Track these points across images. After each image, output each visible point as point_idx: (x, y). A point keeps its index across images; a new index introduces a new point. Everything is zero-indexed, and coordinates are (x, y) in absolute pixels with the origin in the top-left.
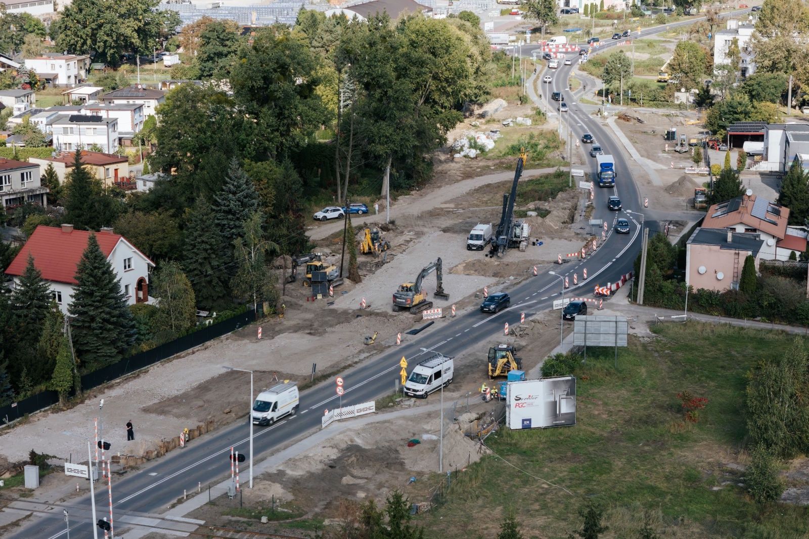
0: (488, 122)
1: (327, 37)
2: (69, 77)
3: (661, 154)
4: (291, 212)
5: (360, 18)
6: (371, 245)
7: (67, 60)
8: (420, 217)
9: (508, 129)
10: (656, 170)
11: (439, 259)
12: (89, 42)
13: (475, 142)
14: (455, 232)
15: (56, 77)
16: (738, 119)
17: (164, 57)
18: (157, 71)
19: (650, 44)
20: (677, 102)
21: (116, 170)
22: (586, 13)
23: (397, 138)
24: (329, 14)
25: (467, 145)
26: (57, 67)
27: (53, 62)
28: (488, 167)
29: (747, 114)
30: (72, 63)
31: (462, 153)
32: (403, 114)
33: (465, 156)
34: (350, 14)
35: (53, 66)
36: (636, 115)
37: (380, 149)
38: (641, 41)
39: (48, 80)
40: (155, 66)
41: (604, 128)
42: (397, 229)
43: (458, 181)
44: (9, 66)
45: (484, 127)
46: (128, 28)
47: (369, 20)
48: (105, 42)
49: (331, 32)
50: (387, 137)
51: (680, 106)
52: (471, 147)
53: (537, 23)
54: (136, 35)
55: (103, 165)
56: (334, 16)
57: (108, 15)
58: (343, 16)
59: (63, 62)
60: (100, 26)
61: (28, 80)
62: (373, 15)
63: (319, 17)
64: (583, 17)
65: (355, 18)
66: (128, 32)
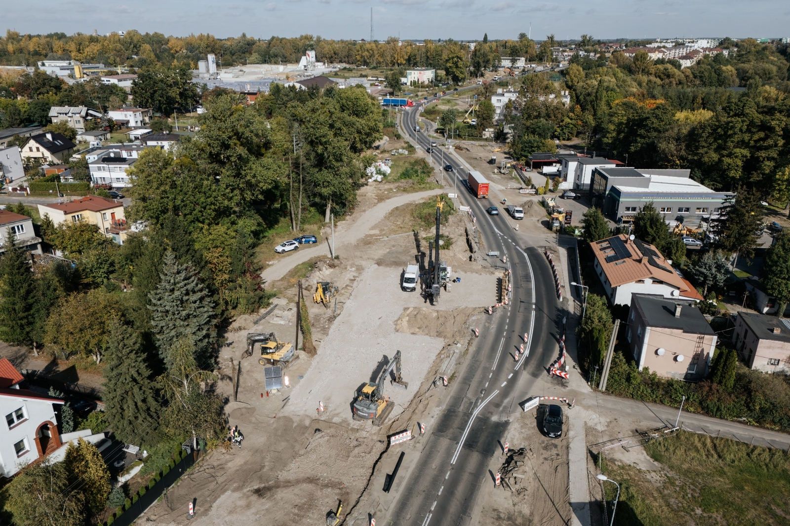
0: (382, 152)
1: (285, 98)
2: (137, 122)
3: (493, 176)
4: (248, 275)
5: (303, 88)
6: (323, 297)
7: (134, 112)
8: (357, 246)
9: (395, 157)
10: (500, 191)
11: (398, 352)
12: (150, 101)
13: (380, 170)
14: (387, 265)
15: (128, 122)
16: (534, 151)
17: (198, 109)
18: (192, 118)
19: (449, 101)
20: (485, 137)
21: (113, 214)
22: (411, 85)
23: (336, 182)
24: (286, 85)
25: (375, 172)
26: (128, 116)
27: (126, 113)
28: (391, 189)
29: (538, 147)
30: (138, 114)
31: (373, 179)
32: (339, 164)
33: (375, 181)
34: (298, 86)
35: (126, 116)
36: (465, 146)
37: (325, 191)
38: (443, 99)
39: (123, 124)
40: (192, 114)
41: (450, 155)
42: (341, 263)
43: (375, 205)
44: (95, 116)
45: (380, 156)
46: (174, 93)
47: (308, 89)
48: (160, 101)
49: (287, 96)
50: (328, 182)
51: (486, 140)
52: (377, 173)
53: (391, 90)
54: (178, 97)
55: (99, 211)
56: (289, 86)
57: (160, 85)
58: (294, 87)
59: (131, 113)
60: (155, 91)
61: (107, 124)
62: (310, 86)
63: (281, 87)
64: (410, 87)
65: (300, 87)
66: (174, 95)
